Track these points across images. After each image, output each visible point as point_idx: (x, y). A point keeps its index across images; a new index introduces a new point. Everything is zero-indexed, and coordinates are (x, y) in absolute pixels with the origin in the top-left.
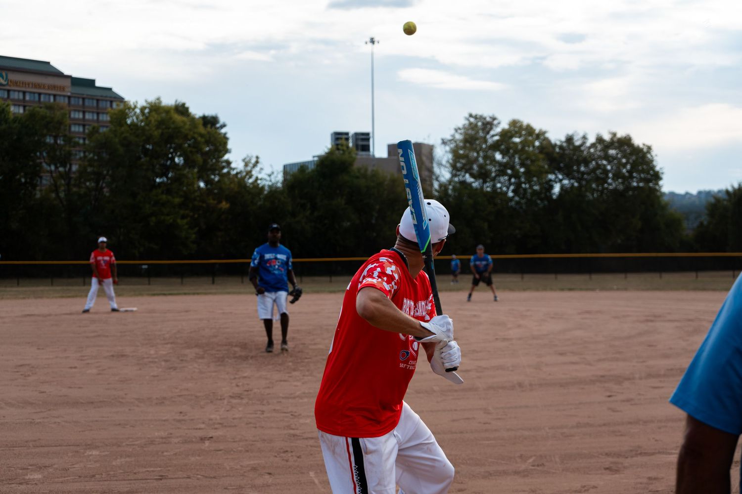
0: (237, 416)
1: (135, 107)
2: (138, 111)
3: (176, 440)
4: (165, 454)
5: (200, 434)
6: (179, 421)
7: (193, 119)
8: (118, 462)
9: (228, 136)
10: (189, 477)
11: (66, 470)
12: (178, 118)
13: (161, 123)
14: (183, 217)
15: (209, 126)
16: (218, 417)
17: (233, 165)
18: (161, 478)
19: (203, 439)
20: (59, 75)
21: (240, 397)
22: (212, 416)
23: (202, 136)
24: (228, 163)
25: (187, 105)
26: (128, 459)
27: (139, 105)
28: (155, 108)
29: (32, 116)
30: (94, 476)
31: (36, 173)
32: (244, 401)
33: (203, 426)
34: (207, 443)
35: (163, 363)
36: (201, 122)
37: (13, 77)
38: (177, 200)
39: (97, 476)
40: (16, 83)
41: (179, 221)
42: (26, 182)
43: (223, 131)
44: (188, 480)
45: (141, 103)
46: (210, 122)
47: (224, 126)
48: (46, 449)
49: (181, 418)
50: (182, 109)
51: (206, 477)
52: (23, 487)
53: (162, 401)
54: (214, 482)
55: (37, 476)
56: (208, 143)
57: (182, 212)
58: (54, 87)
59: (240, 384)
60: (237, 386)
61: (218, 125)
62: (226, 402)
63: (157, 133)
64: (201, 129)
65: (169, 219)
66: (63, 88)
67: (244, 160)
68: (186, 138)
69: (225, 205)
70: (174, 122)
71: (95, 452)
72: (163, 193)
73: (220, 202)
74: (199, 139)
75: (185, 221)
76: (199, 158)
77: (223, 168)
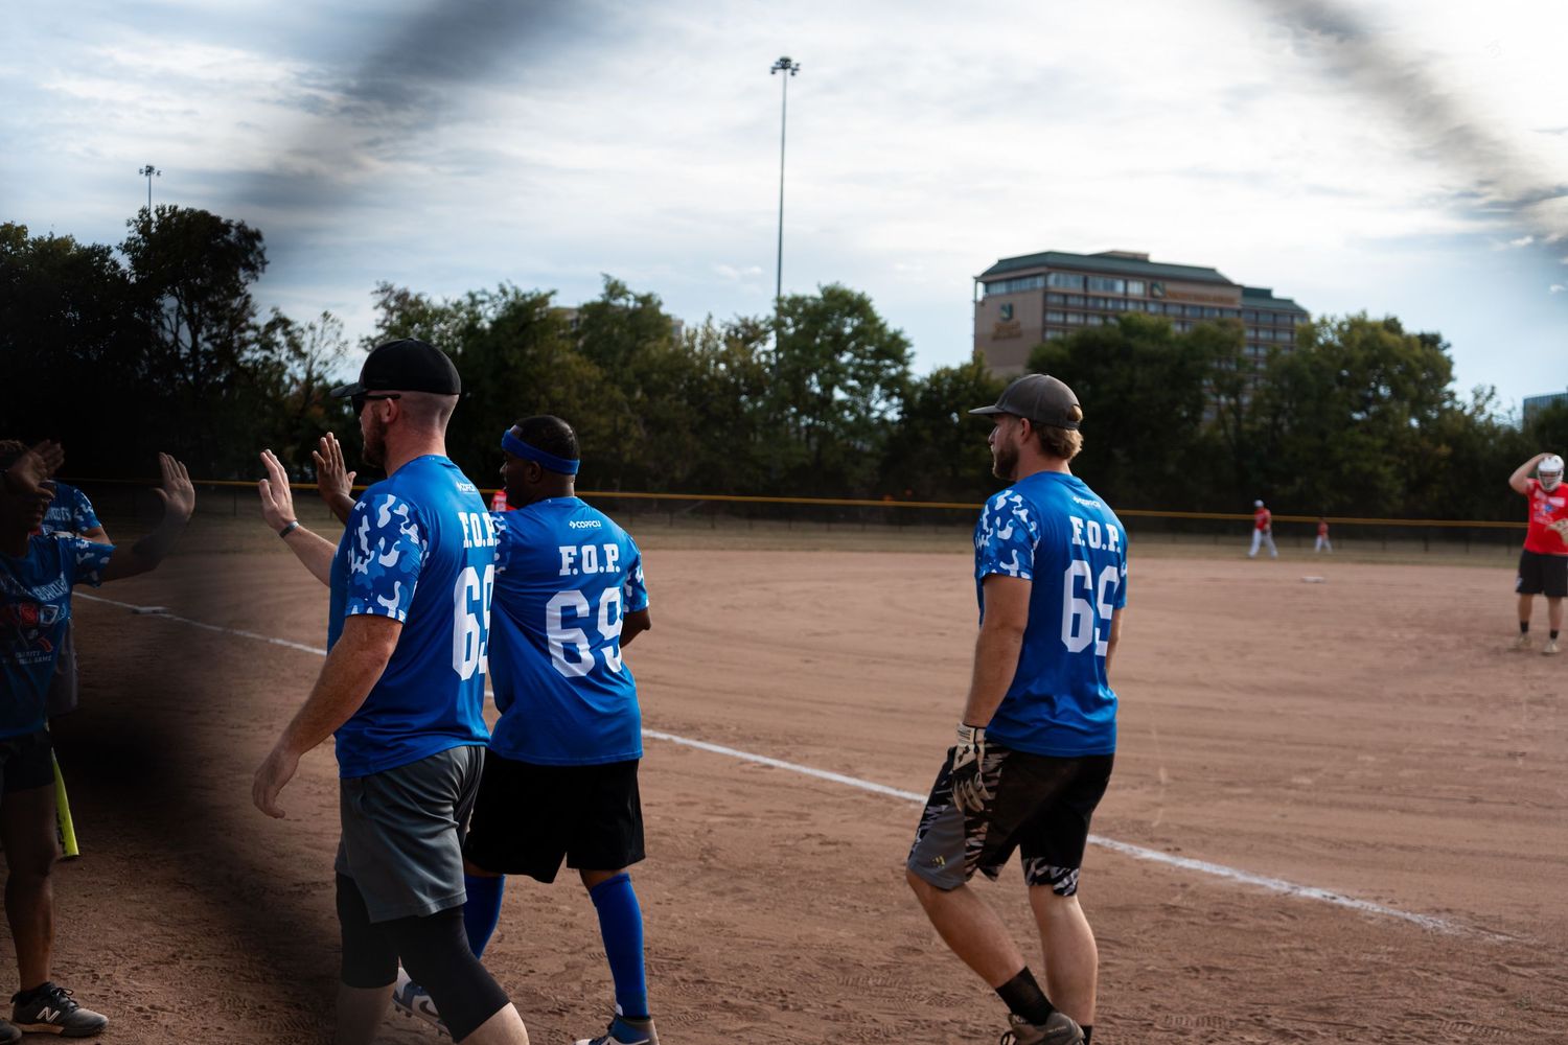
0: (1548, 728)
1: (1332, 321)
2: (1335, 326)
3: (1474, 753)
4: (1467, 769)
5: (1506, 747)
6: (1469, 728)
7: (1409, 339)
8: (1406, 773)
9: (1454, 359)
10: (1513, 803)
11: (1341, 776)
12: (1387, 336)
13: (1365, 343)
14: (1387, 464)
15: (1427, 345)
16: (1523, 728)
17: (1458, 398)
18: (1474, 801)
19: (1512, 755)
20: (1226, 283)
21: (1541, 702)
22: (1515, 726)
23: (1418, 360)
24: (1452, 395)
25: (1400, 319)
26: (1417, 771)
27: (1337, 321)
28: (1358, 324)
29: (1200, 334)
30: (1380, 788)
31: (1198, 406)
32: (1553, 709)
33: (1505, 737)
34: (1520, 762)
35: (1416, 651)
36: (1418, 341)
37: (1171, 287)
38: (1379, 442)
39: (1385, 789)
40: (1174, 295)
41: (1381, 469)
42: (1188, 417)
43: (1447, 353)
44: (1514, 807)
45: (1341, 316)
46: (1431, 341)
47: (1448, 346)
48: (1304, 748)
49: (1468, 723)
50: (1392, 325)
51: (1538, 806)
52: (1292, 792)
53: (1434, 700)
54: (1552, 814)
55: (1306, 781)
56: (1424, 369)
57: (1386, 457)
58: (1221, 299)
59: (1536, 685)
60: (1532, 688)
61: (1440, 345)
62: (1524, 707)
63: (1360, 355)
64: (1418, 352)
65: (1367, 467)
66: (1231, 300)
67: (1473, 392)
68: (1398, 361)
69: (1444, 450)
70: (1381, 342)
71: (1370, 758)
72: (1362, 432)
73: (1438, 445)
74: (1414, 364)
75: (1389, 469)
76: (1411, 387)
77: (1444, 401)
